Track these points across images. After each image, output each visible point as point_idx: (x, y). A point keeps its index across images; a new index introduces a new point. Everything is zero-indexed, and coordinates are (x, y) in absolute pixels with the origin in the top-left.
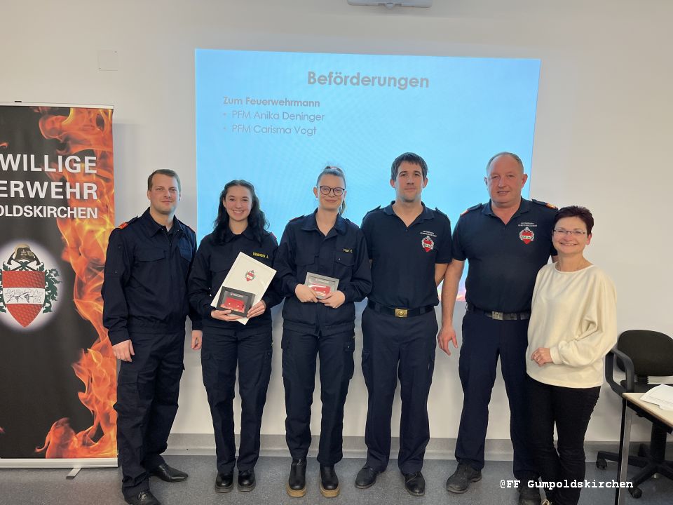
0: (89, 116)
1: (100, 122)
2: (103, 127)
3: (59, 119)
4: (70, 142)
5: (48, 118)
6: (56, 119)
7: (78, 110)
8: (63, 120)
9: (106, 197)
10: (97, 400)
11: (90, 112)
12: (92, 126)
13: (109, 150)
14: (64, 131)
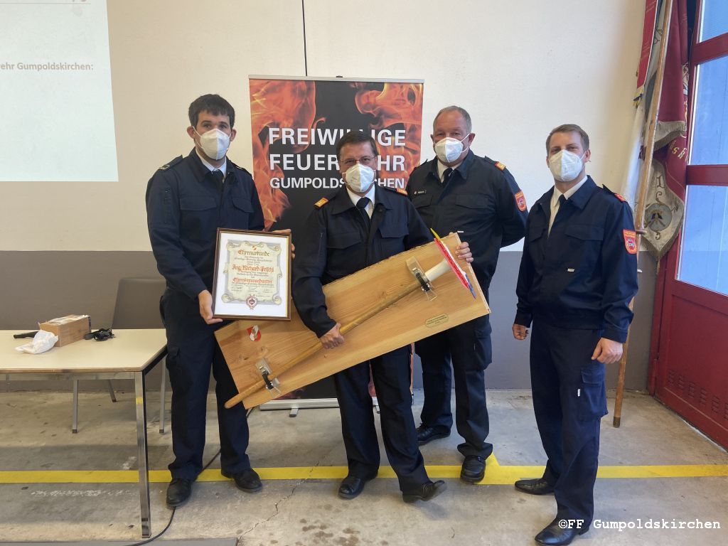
0: (401, 90)
1: (412, 96)
2: (414, 101)
3: (373, 93)
4: (383, 116)
5: (362, 94)
6: (371, 94)
7: (392, 84)
8: (377, 95)
11: (402, 87)
12: (403, 100)
13: (418, 123)
14: (378, 106)
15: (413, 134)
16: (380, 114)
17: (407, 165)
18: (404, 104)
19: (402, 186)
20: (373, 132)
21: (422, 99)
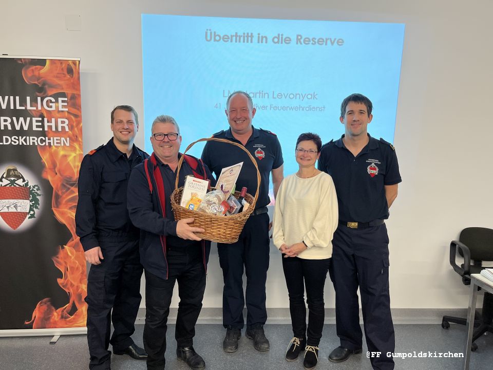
0: (61, 66)
1: (70, 71)
2: (73, 75)
4: (46, 86)
5: (28, 68)
6: (36, 68)
7: (53, 61)
8: (41, 69)
9: (76, 129)
10: (71, 284)
11: (61, 63)
12: (64, 74)
13: (77, 92)
14: (42, 78)
15: (74, 102)
16: (44, 84)
17: (71, 127)
18: (65, 76)
19: (68, 144)
20: (39, 99)
21: (79, 73)
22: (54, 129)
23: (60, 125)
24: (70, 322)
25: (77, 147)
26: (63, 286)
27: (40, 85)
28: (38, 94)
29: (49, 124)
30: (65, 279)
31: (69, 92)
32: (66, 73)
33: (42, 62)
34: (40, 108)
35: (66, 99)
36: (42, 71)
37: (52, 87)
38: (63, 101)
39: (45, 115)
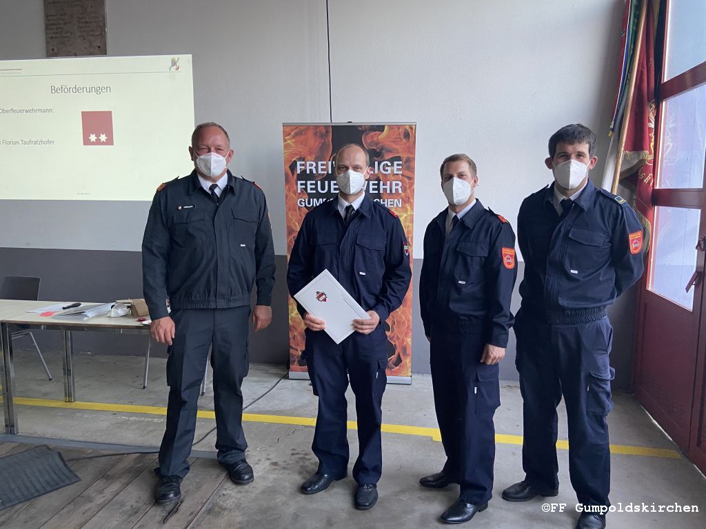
0: (398, 131)
1: (407, 135)
2: (409, 139)
5: (368, 134)
6: (375, 134)
7: (391, 127)
8: (379, 135)
9: (408, 191)
10: (398, 337)
11: (399, 128)
12: (400, 138)
13: (412, 156)
14: (380, 143)
15: (409, 165)
16: (382, 149)
17: (404, 189)
18: (401, 141)
19: (400, 206)
20: (376, 163)
21: (415, 137)
22: (388, 192)
23: (394, 188)
24: (394, 372)
25: (409, 208)
26: (390, 339)
27: (378, 151)
28: (376, 158)
29: (385, 187)
30: (392, 332)
31: (404, 156)
32: (403, 138)
33: (380, 128)
34: (376, 172)
35: (401, 162)
36: (380, 137)
37: (389, 151)
38: (398, 165)
39: (381, 178)
